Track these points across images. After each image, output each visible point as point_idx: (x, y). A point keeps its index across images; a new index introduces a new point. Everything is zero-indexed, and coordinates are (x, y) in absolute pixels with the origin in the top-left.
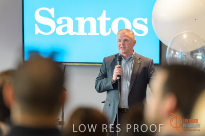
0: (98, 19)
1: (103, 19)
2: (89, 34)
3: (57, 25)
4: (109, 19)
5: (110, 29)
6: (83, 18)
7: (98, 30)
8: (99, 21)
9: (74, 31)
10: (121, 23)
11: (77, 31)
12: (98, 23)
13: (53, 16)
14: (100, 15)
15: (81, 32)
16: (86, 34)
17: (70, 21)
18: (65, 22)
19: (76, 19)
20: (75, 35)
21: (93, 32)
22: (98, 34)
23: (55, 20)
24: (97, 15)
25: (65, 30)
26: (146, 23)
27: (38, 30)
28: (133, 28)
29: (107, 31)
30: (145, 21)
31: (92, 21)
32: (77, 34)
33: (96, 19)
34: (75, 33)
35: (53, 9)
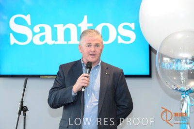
0: (79, 25)
3: (34, 34)
6: (62, 25)
8: (80, 27)
9: (53, 40)
12: (79, 30)
18: (42, 30)
19: (55, 26)
20: (54, 44)
25: (42, 38)
28: (118, 34)
32: (56, 43)
33: (77, 25)
34: (54, 42)
35: (29, 16)
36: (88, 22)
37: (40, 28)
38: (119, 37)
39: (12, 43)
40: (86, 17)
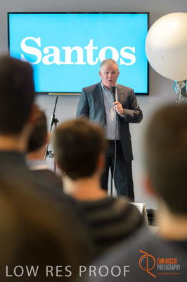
0: (85, 48)
1: (90, 48)
2: (76, 63)
3: (44, 55)
4: (96, 48)
5: (97, 59)
6: (70, 48)
7: (85, 59)
8: (86, 50)
9: (61, 61)
10: (109, 52)
11: (64, 61)
12: (85, 52)
13: (40, 46)
14: (87, 44)
15: (68, 61)
16: (72, 63)
17: (57, 51)
18: (51, 51)
19: (63, 48)
21: (80, 61)
22: (85, 63)
23: (41, 49)
24: (84, 44)
25: (51, 59)
26: (134, 52)
28: (120, 57)
29: (94, 60)
30: (133, 49)
31: (79, 50)
32: (64, 63)
33: (83, 48)
34: (62, 63)
35: (39, 38)
36: (94, 46)
37: (49, 49)
38: (121, 59)
40: (91, 41)
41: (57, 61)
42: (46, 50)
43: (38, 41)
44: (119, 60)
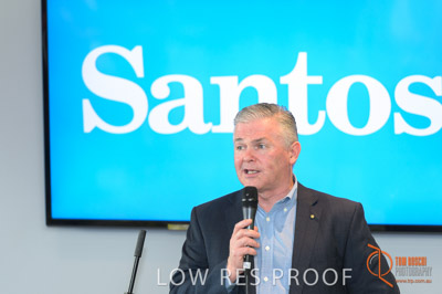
0: (283, 80)
3: (153, 102)
4: (318, 80)
5: (322, 114)
6: (235, 79)
8: (286, 86)
9: (206, 121)
11: (217, 122)
12: (283, 93)
13: (140, 73)
14: (289, 67)
17: (193, 88)
18: (177, 91)
19: (214, 80)
20: (210, 132)
25: (176, 116)
26: (438, 91)
27: (91, 120)
28: (395, 108)
29: (312, 120)
32: (216, 129)
33: (276, 80)
34: (209, 127)
35: (138, 50)
36: (310, 72)
37: (170, 85)
38: (398, 116)
39: (88, 128)
40: (302, 57)
41: (195, 122)
42: (160, 87)
43: (135, 57)
44: (391, 120)
